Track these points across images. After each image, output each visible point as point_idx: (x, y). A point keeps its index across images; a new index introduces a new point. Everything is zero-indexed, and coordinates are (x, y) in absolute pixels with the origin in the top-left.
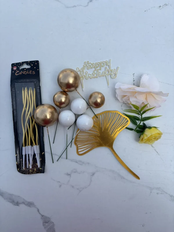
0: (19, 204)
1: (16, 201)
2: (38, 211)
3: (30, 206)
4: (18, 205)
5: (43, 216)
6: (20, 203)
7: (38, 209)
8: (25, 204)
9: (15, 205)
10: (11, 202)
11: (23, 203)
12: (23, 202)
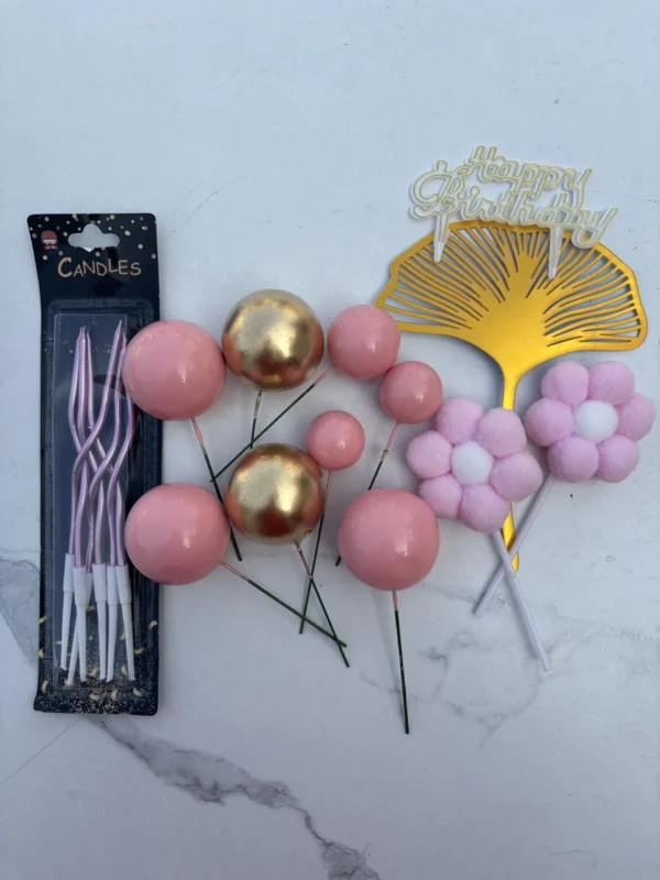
0: (223, 792)
1: (207, 783)
2: (308, 821)
3: (269, 802)
4: (217, 800)
5: (328, 845)
6: (228, 792)
7: (306, 812)
8: (248, 794)
9: (206, 800)
10: (187, 787)
11: (241, 789)
12: (239, 786)
